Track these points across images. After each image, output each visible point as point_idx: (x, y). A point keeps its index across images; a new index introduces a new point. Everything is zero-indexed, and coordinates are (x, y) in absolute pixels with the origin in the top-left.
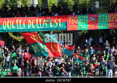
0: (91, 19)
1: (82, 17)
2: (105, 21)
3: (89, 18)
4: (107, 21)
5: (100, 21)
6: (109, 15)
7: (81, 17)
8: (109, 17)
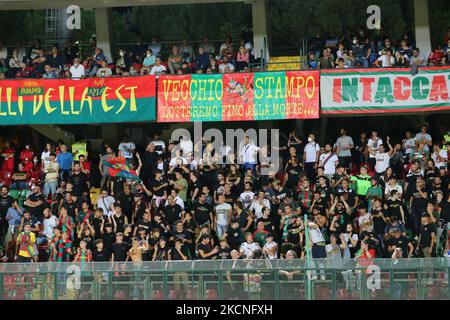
0: (231, 89)
1: (205, 81)
2: (276, 97)
3: (226, 84)
4: (281, 97)
5: (259, 96)
6: (286, 78)
7: (200, 81)
8: (287, 82)
